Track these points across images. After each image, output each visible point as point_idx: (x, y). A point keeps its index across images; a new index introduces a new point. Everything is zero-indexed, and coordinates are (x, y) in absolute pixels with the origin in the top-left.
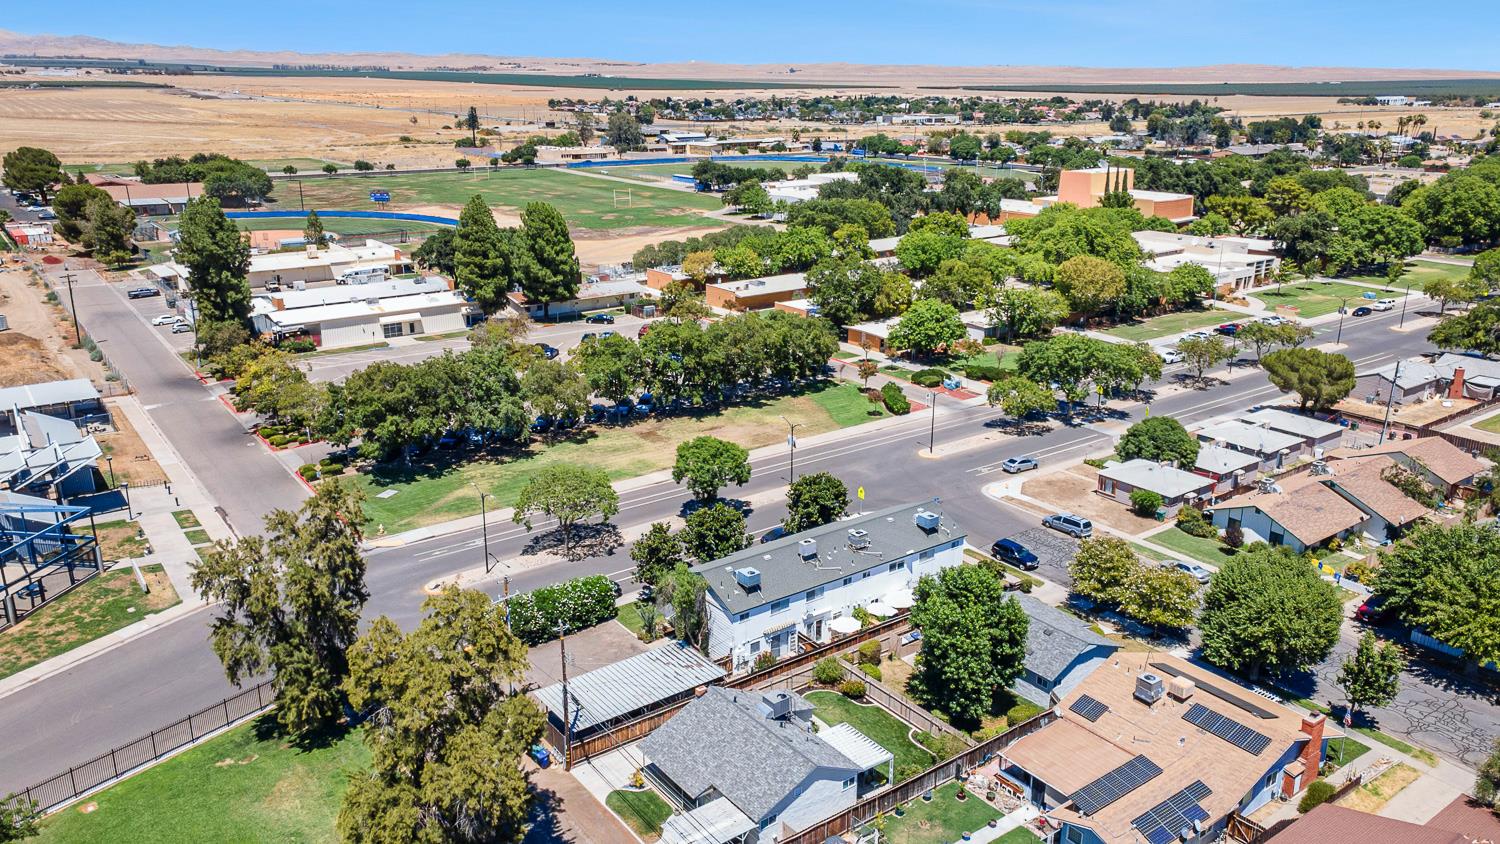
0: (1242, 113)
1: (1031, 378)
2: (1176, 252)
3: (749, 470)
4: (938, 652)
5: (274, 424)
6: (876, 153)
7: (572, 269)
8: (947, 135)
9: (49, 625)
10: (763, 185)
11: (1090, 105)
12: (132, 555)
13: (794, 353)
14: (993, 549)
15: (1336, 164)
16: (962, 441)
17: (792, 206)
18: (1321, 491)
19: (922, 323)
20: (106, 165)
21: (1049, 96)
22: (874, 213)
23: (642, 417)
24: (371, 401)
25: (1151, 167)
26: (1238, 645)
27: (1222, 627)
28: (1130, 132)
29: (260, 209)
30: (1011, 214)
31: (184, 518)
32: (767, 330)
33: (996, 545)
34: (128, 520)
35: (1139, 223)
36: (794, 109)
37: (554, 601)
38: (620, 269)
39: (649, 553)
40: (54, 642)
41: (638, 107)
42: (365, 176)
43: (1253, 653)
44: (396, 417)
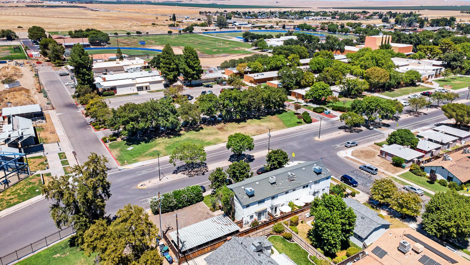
0: (428, 16)
1: (356, 112)
2: (406, 65)
3: (254, 145)
4: (320, 229)
5: (97, 122)
6: (303, 29)
7: (199, 69)
8: (327, 24)
9: (8, 196)
10: (265, 40)
11: (375, 14)
12: (42, 169)
13: (272, 101)
14: (341, 178)
15: (462, 34)
16: (330, 134)
17: (274, 48)
18: (467, 160)
19: (317, 90)
20: (61, 32)
21: (361, 11)
22: (302, 50)
23: (219, 122)
24: (125, 117)
25: (398, 35)
26: (440, 229)
27: (433, 220)
28: (389, 23)
29: (105, 47)
30: (348, 51)
31: (62, 155)
32: (263, 93)
33: (342, 177)
34: (43, 156)
35: (393, 55)
36: (277, 15)
37: (180, 196)
38: (216, 69)
39: (215, 178)
40: (9, 202)
41: (227, 14)
42: (139, 36)
43: (446, 232)
44: (133, 123)
